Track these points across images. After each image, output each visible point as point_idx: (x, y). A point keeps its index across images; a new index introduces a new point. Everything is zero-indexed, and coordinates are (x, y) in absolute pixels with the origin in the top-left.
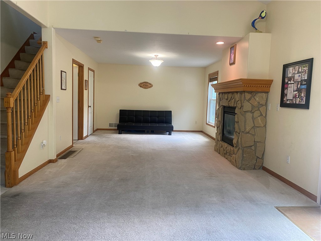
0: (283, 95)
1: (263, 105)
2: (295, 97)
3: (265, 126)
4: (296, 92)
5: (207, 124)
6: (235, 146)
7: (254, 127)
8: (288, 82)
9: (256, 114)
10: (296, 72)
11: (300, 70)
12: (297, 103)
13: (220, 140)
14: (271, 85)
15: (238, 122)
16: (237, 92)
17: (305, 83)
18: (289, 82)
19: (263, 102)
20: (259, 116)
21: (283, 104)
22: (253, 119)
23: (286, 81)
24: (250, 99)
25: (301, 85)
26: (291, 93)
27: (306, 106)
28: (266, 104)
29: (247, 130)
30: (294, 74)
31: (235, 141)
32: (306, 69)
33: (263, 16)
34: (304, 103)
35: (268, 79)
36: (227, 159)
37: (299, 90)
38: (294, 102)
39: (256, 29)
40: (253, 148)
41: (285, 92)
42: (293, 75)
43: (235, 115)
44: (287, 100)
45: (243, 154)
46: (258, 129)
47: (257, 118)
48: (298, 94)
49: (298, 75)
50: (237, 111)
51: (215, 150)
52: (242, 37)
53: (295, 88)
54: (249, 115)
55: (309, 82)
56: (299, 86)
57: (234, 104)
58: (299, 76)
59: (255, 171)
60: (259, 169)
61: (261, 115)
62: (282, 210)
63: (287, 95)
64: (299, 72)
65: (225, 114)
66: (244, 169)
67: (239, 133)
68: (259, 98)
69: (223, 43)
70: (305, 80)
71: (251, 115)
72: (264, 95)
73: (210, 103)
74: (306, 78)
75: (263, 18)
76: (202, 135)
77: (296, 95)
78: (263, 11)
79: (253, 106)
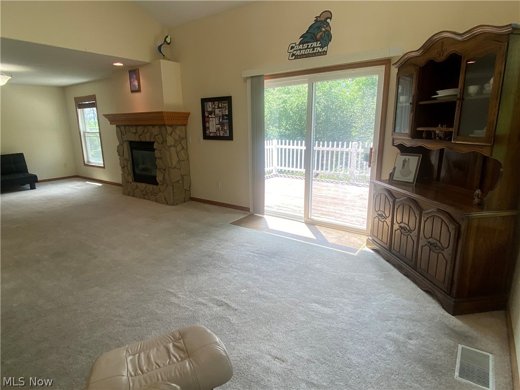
0: (205, 128)
1: (183, 139)
2: (218, 130)
3: (188, 159)
4: (219, 126)
5: (85, 165)
6: (160, 183)
7: (179, 161)
8: (208, 116)
9: (179, 148)
10: (216, 107)
11: (220, 106)
12: (221, 135)
13: (131, 181)
14: (188, 117)
15: (161, 158)
16: (153, 126)
17: (227, 118)
18: (210, 116)
19: (183, 135)
20: (182, 150)
21: (206, 137)
22: (177, 153)
23: (207, 115)
24: (171, 133)
25: (223, 119)
26: (213, 125)
27: (230, 138)
28: (186, 138)
29: (174, 165)
30: (214, 108)
31: (159, 179)
32: (226, 105)
33: (169, 42)
34: (228, 135)
35: (183, 111)
36: (149, 199)
37: (222, 124)
38: (218, 135)
39: (164, 56)
40: (181, 182)
41: (207, 125)
42: (213, 110)
43: (154, 151)
44: (210, 133)
45: (173, 190)
46: (182, 162)
47: (180, 151)
48: (221, 127)
49: (218, 110)
50: (155, 146)
51: (124, 194)
52: (149, 61)
53: (217, 122)
54: (173, 150)
55: (230, 117)
56: (221, 120)
57: (150, 139)
58: (220, 111)
59: (185, 203)
60: (188, 201)
61: (183, 148)
62: (238, 223)
63: (209, 128)
64: (219, 108)
65: (133, 151)
66: (177, 204)
67: (165, 170)
68: (179, 131)
69: (122, 65)
70: (226, 115)
71: (174, 149)
72: (183, 127)
73: (85, 137)
74: (227, 113)
75: (169, 44)
76: (79, 181)
77: (219, 129)
78: (167, 37)
79: (176, 141)
